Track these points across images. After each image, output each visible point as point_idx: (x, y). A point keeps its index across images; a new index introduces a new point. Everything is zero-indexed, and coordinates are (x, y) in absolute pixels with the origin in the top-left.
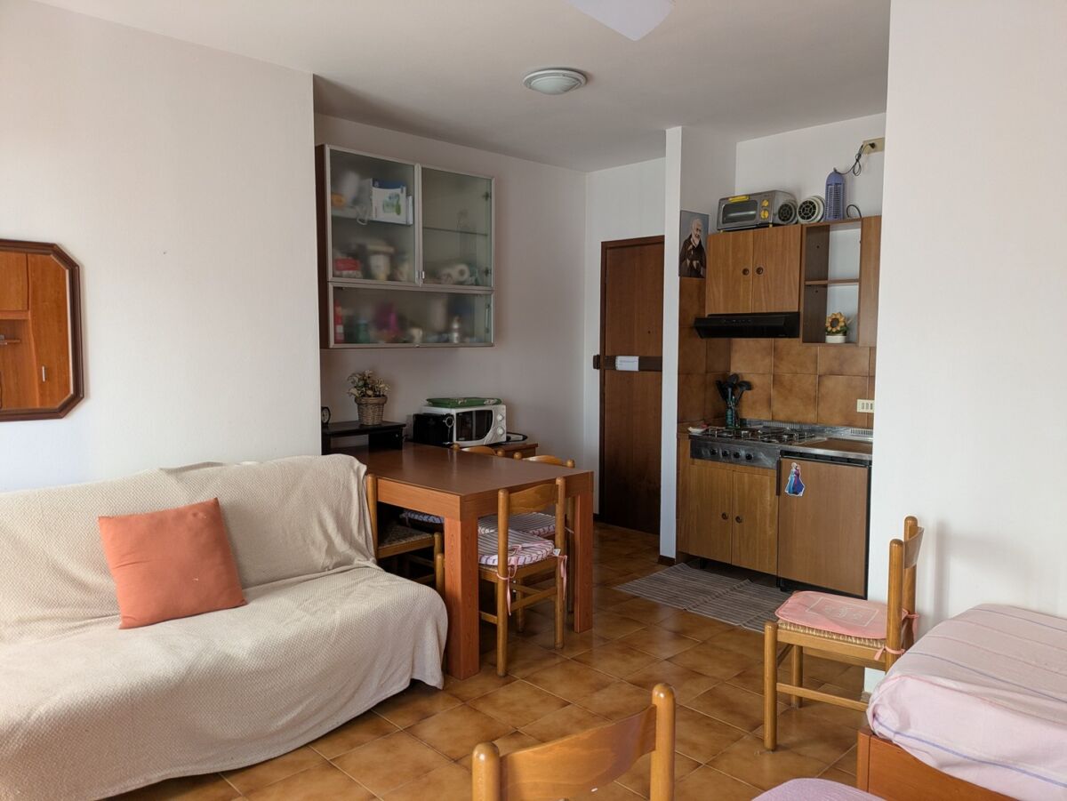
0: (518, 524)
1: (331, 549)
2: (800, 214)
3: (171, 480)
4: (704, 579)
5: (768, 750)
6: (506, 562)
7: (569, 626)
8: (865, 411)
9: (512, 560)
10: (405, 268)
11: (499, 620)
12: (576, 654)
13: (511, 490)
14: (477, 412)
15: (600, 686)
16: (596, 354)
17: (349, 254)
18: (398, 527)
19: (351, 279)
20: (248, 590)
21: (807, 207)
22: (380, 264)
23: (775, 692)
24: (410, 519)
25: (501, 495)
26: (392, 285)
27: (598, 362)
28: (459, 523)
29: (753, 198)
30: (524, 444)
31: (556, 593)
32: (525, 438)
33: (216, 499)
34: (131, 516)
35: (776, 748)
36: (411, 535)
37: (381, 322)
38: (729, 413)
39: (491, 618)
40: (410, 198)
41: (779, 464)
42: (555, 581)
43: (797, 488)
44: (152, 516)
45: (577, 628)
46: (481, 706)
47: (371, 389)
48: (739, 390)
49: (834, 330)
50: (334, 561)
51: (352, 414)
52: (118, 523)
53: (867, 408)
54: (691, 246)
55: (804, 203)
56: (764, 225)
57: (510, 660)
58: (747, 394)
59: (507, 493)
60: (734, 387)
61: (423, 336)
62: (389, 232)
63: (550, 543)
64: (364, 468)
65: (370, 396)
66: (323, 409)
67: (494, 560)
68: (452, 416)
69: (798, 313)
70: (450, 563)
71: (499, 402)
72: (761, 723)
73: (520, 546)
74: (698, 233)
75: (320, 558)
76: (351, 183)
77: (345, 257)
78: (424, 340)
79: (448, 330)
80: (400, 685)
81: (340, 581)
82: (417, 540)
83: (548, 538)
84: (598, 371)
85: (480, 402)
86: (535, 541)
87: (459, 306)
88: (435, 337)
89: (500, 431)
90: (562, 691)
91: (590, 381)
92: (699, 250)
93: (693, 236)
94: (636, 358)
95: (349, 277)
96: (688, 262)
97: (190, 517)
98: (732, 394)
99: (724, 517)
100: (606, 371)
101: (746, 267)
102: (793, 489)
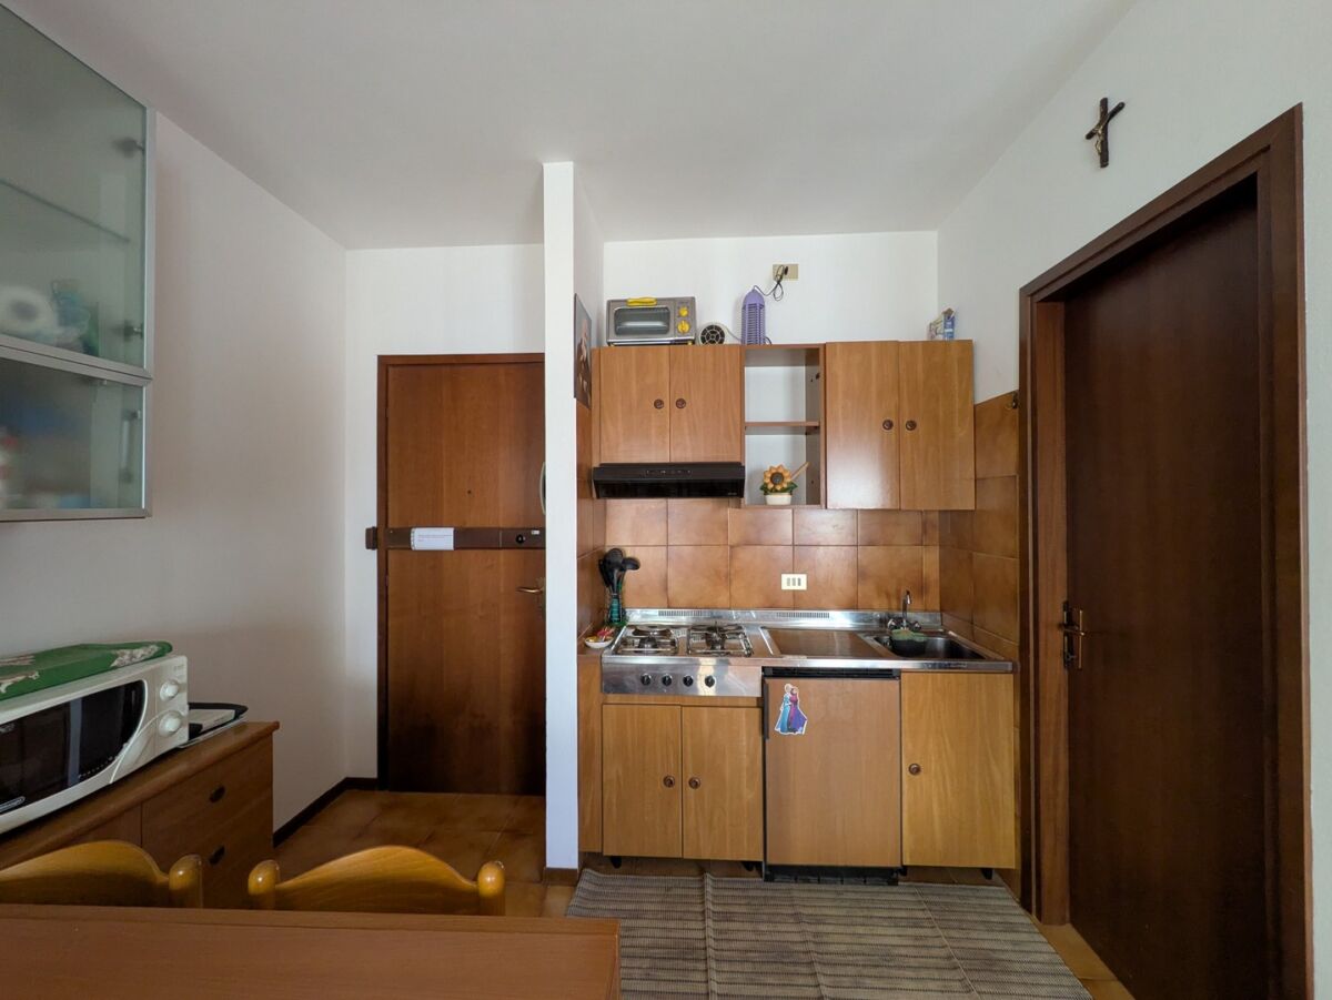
8: (792, 588)
16: (370, 526)
21: (713, 332)
27: (374, 539)
32: (240, 710)
38: (615, 603)
41: (765, 691)
43: (793, 723)
48: (620, 571)
49: (779, 488)
53: (794, 584)
54: (582, 358)
58: (630, 574)
60: (621, 568)
71: (165, 650)
74: (586, 340)
84: (375, 552)
89: (169, 724)
91: (359, 567)
92: (585, 362)
93: (583, 343)
94: (450, 532)
96: (581, 378)
99: (669, 782)
100: (390, 552)
101: (659, 397)
102: (789, 724)
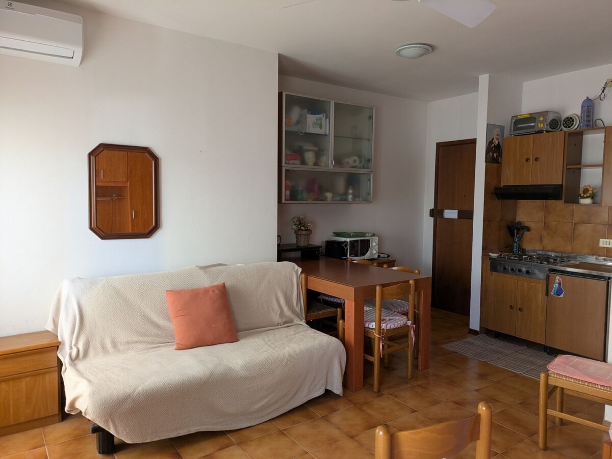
0: (387, 306)
1: (282, 314)
2: (564, 125)
3: (202, 272)
4: (498, 345)
5: (541, 449)
6: (380, 326)
7: (415, 366)
8: (605, 246)
9: (383, 326)
10: (324, 159)
11: (375, 359)
12: (419, 383)
13: (383, 286)
14: (361, 240)
15: (435, 403)
16: (431, 208)
17: (294, 152)
18: (317, 303)
19: (295, 165)
20: (239, 333)
21: (569, 120)
22: (310, 157)
23: (546, 415)
24: (323, 299)
25: (378, 288)
26: (317, 169)
27: (432, 213)
28: (354, 303)
29: (534, 116)
30: (388, 260)
31: (408, 347)
32: (388, 256)
33: (224, 283)
34: (182, 290)
35: (546, 448)
36: (325, 309)
37: (310, 190)
38: (515, 245)
39: (371, 358)
40: (328, 120)
41: (548, 277)
42: (408, 339)
43: (559, 292)
44: (193, 291)
45: (420, 368)
46: (365, 408)
47: (304, 226)
48: (522, 231)
49: (585, 196)
50: (284, 320)
51: (292, 240)
52: (175, 294)
53: (606, 244)
54: (493, 145)
55: (566, 118)
56: (541, 132)
57: (381, 383)
58: (527, 234)
59: (381, 287)
60: (518, 230)
61: (333, 196)
62: (316, 139)
63: (405, 317)
64: (300, 270)
65: (303, 230)
66: (278, 236)
67: (373, 325)
68: (348, 242)
69: (561, 186)
70: (348, 325)
71: (374, 235)
72: (536, 433)
73: (388, 318)
74: (498, 137)
75: (276, 318)
76: (296, 112)
77: (292, 153)
78: (333, 199)
79: (346, 194)
80: (320, 392)
81: (286, 332)
82: (328, 311)
83: (404, 314)
84: (433, 218)
85: (363, 235)
86: (396, 316)
87: (352, 180)
88: (339, 198)
89: (374, 252)
90: (412, 403)
91: (428, 223)
92: (498, 147)
93: (495, 139)
94: (457, 211)
95: (293, 164)
96: (491, 154)
97: (211, 292)
98: (517, 234)
99: (511, 307)
100: (438, 219)
101: (528, 157)
102: (557, 292)
